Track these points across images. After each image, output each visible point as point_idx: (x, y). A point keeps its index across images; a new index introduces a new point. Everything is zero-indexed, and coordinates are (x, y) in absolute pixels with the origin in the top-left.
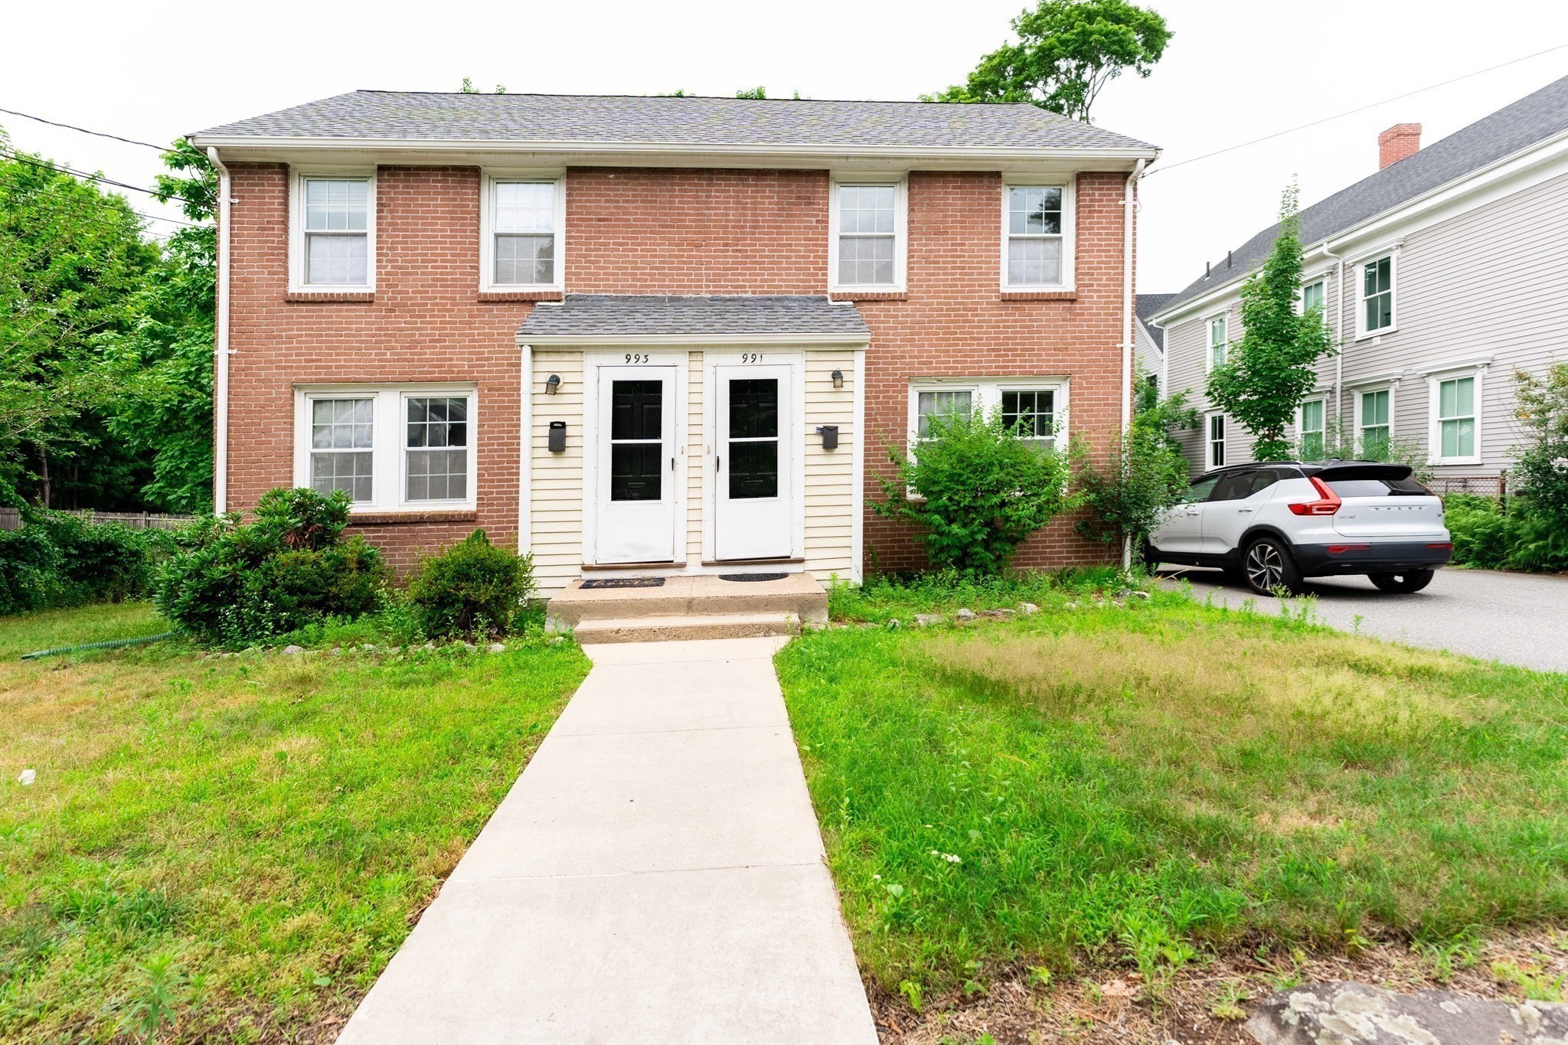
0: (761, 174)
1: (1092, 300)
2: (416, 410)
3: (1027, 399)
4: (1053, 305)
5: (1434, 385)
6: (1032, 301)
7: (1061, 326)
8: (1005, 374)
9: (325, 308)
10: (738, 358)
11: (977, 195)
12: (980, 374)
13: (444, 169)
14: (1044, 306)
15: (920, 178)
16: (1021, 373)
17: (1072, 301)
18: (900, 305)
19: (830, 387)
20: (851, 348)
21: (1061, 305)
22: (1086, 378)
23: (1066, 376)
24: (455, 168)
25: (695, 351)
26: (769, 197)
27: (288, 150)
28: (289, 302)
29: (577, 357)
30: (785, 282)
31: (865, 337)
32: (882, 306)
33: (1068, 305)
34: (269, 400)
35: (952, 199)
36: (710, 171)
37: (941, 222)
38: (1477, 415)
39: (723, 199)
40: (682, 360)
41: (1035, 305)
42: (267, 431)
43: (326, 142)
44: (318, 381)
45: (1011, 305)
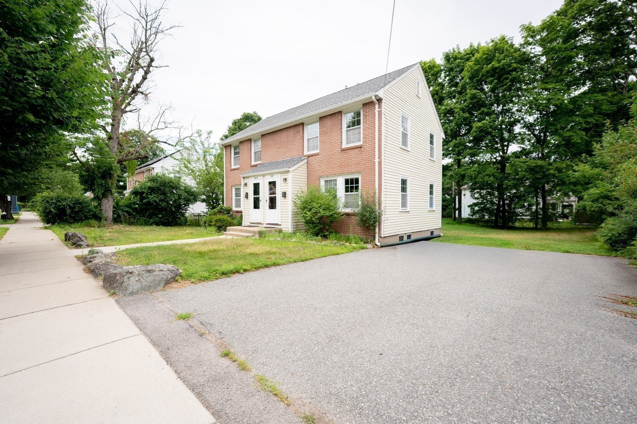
0: (290, 128)
1: (367, 146)
3: (352, 181)
4: (355, 150)
6: (349, 149)
7: (357, 156)
8: (342, 173)
9: (234, 171)
10: (269, 177)
11: (335, 119)
12: (336, 174)
14: (352, 151)
15: (322, 118)
16: (347, 173)
17: (361, 147)
18: (317, 156)
19: (283, 182)
20: (288, 172)
21: (357, 150)
22: (365, 173)
23: (362, 173)
24: (248, 140)
25: (264, 176)
26: (291, 133)
28: (231, 170)
29: (249, 178)
30: (295, 154)
32: (314, 157)
33: (359, 149)
35: (328, 122)
36: (281, 129)
37: (326, 130)
39: (284, 135)
40: (262, 178)
41: (350, 151)
42: (229, 195)
45: (344, 152)
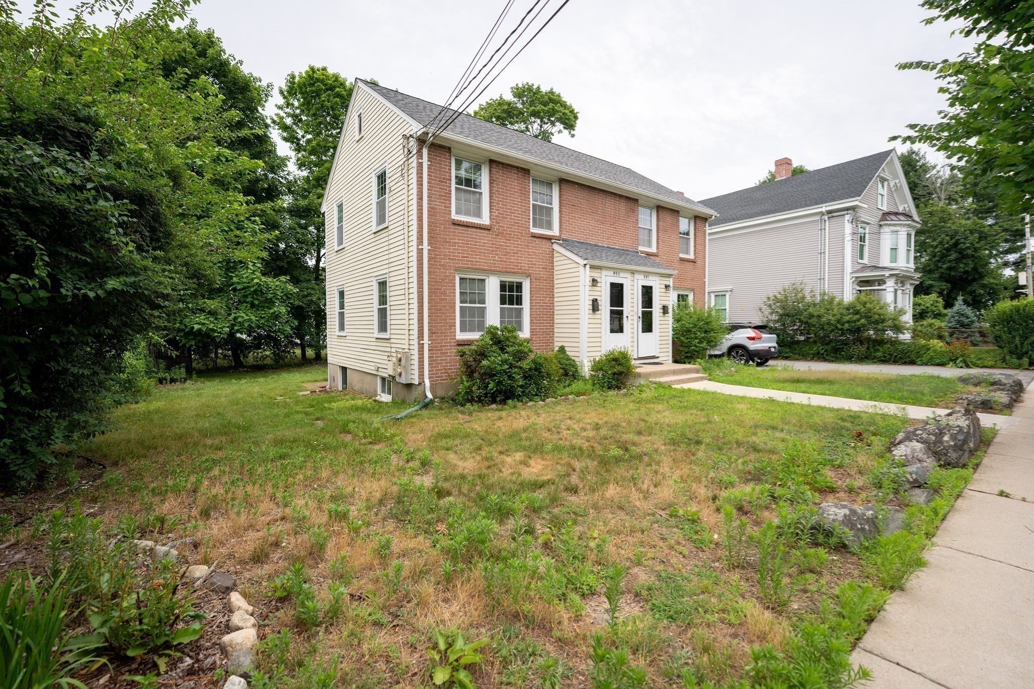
0: (621, 196)
1: (699, 262)
2: (503, 287)
3: (682, 296)
4: (690, 263)
5: (713, 296)
6: (686, 261)
7: (692, 271)
9: (470, 229)
10: (643, 277)
13: (517, 168)
15: (661, 208)
17: (695, 262)
19: (664, 290)
20: (669, 276)
21: (692, 264)
22: (697, 291)
23: (692, 290)
24: (522, 169)
25: (633, 272)
27: (453, 141)
28: (454, 224)
29: (599, 271)
30: (626, 244)
31: (675, 272)
33: (694, 264)
34: (445, 276)
38: (727, 307)
40: (628, 275)
41: (687, 263)
42: (444, 294)
43: (470, 141)
44: (468, 268)
45: (682, 262)
